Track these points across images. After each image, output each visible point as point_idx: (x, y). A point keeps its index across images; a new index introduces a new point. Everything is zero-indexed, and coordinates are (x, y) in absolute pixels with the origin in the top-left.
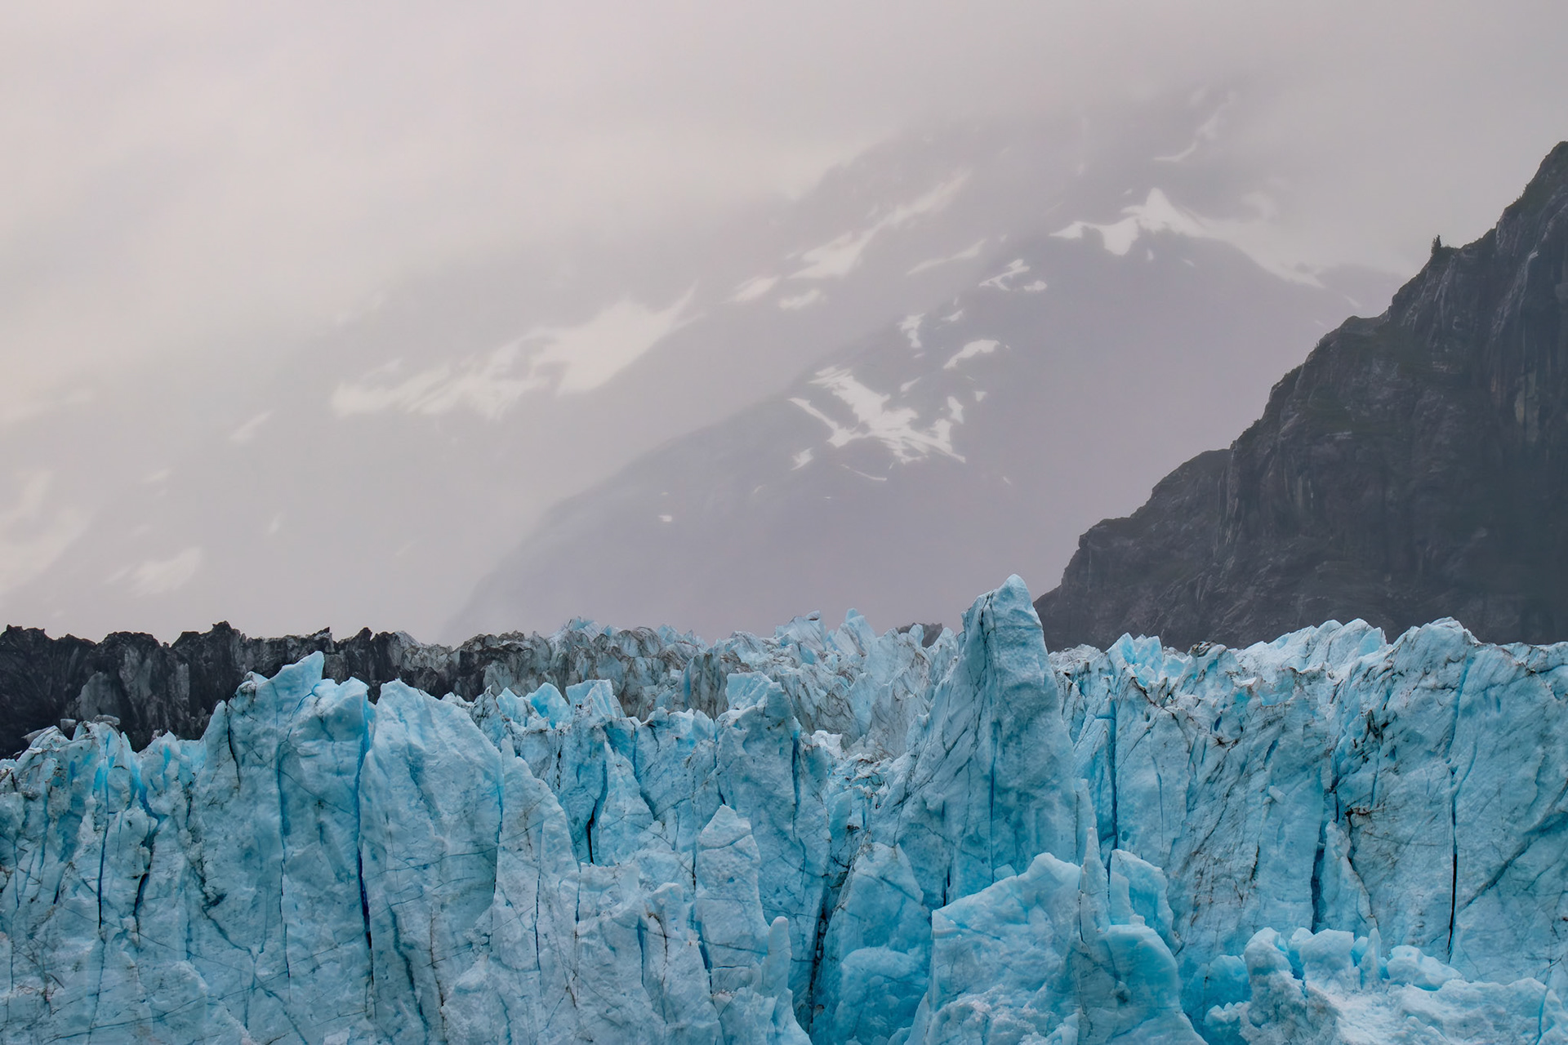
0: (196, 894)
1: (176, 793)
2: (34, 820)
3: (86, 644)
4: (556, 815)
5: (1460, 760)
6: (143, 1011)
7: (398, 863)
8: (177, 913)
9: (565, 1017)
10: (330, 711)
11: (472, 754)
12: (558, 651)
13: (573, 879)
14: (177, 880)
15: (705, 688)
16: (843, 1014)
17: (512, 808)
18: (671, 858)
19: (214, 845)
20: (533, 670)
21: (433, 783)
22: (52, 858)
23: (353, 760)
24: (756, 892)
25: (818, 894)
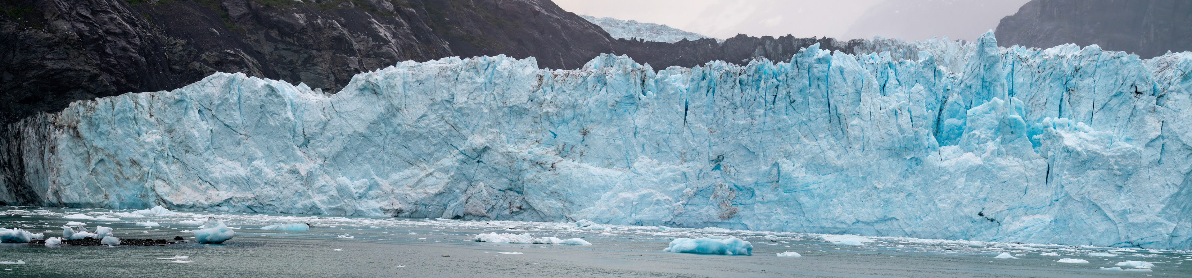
0: (788, 100)
1: (783, 75)
2: (750, 81)
3: (757, 38)
4: (876, 84)
5: (1097, 78)
6: (775, 127)
7: (837, 94)
8: (784, 105)
9: (877, 133)
10: (821, 57)
11: (856, 68)
12: (872, 44)
13: (880, 99)
14: (784, 96)
15: (908, 54)
16: (944, 135)
17: (865, 82)
18: (904, 95)
19: (793, 88)
20: (866, 48)
21: (846, 75)
22: (754, 90)
23: (827, 69)
24: (924, 104)
25: (939, 105)
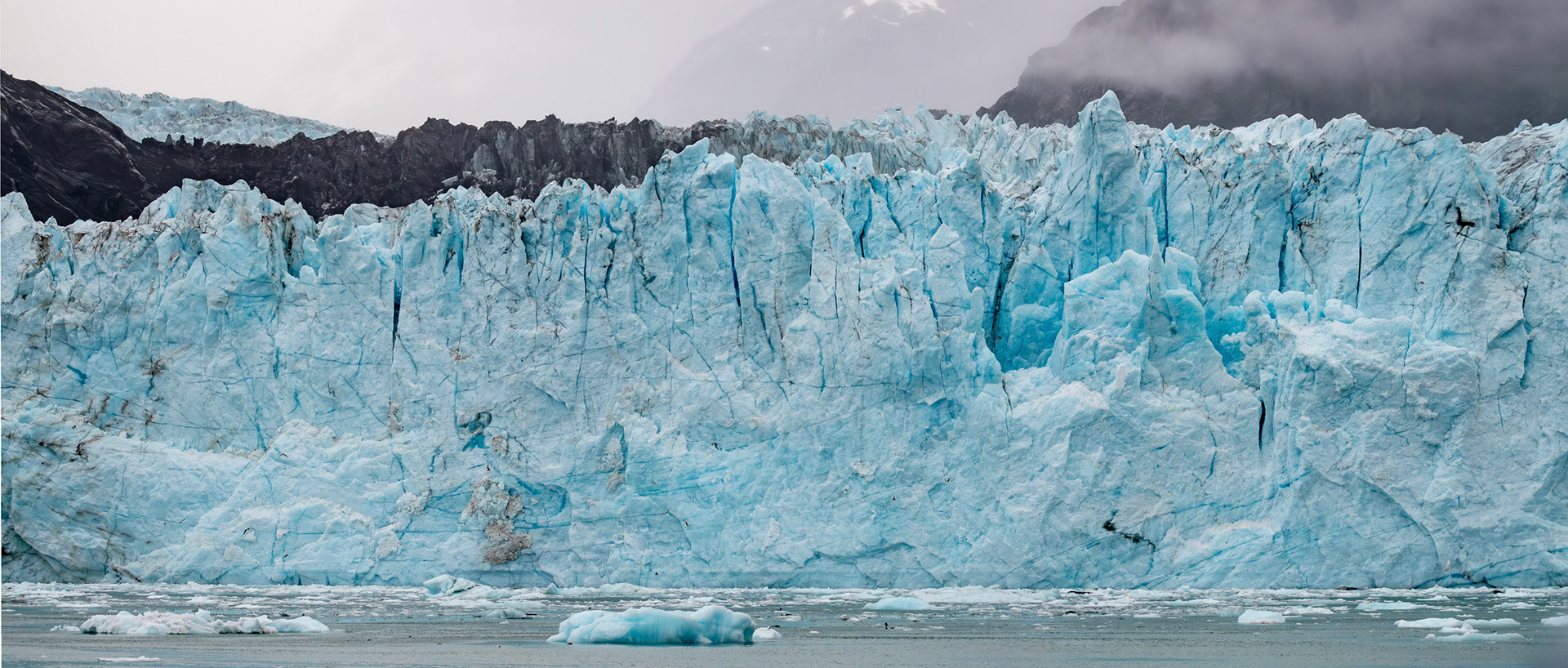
0: (639, 276)
1: (626, 218)
2: (546, 234)
4: (845, 230)
5: (1363, 194)
6: (611, 341)
7: (755, 258)
8: (628, 288)
9: (853, 345)
10: (714, 172)
11: (796, 196)
13: (856, 267)
14: (628, 268)
16: (1013, 342)
17: (819, 227)
18: (910, 254)
19: (647, 248)
21: (773, 212)
22: (557, 255)
23: (727, 200)
24: (963, 274)
25: (997, 274)
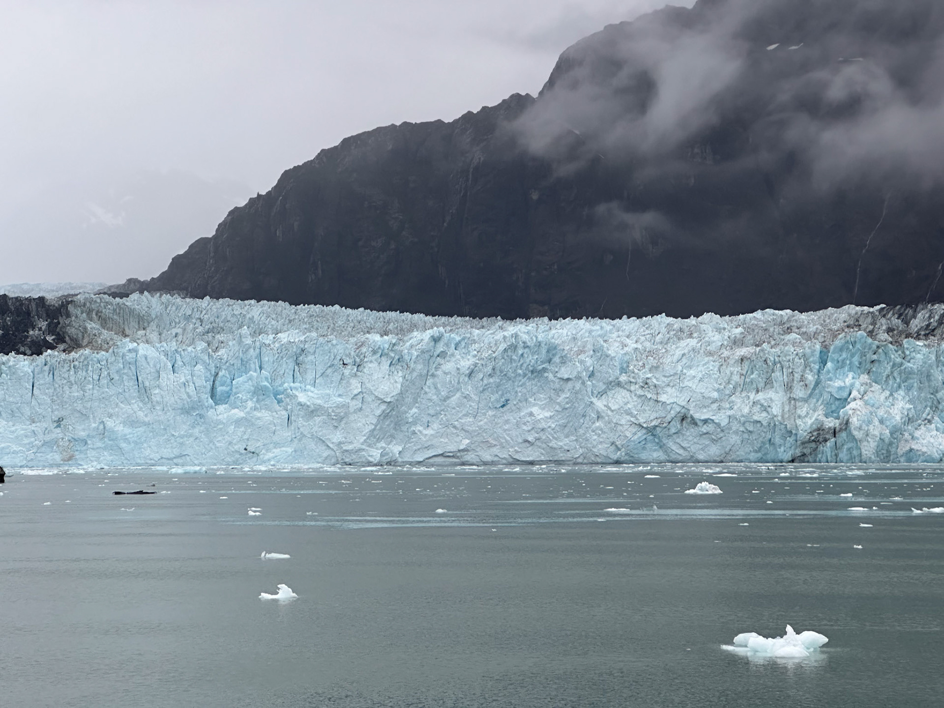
0: (109, 378)
1: (105, 362)
2: (81, 366)
4: (170, 365)
5: (316, 356)
6: (101, 397)
7: (143, 373)
8: (106, 381)
9: (172, 398)
11: (154, 355)
13: (172, 376)
14: (106, 376)
16: (217, 398)
17: (162, 365)
18: (187, 372)
19: (112, 370)
21: (149, 360)
22: (84, 372)
23: (135, 356)
24: (203, 378)
25: (213, 378)
